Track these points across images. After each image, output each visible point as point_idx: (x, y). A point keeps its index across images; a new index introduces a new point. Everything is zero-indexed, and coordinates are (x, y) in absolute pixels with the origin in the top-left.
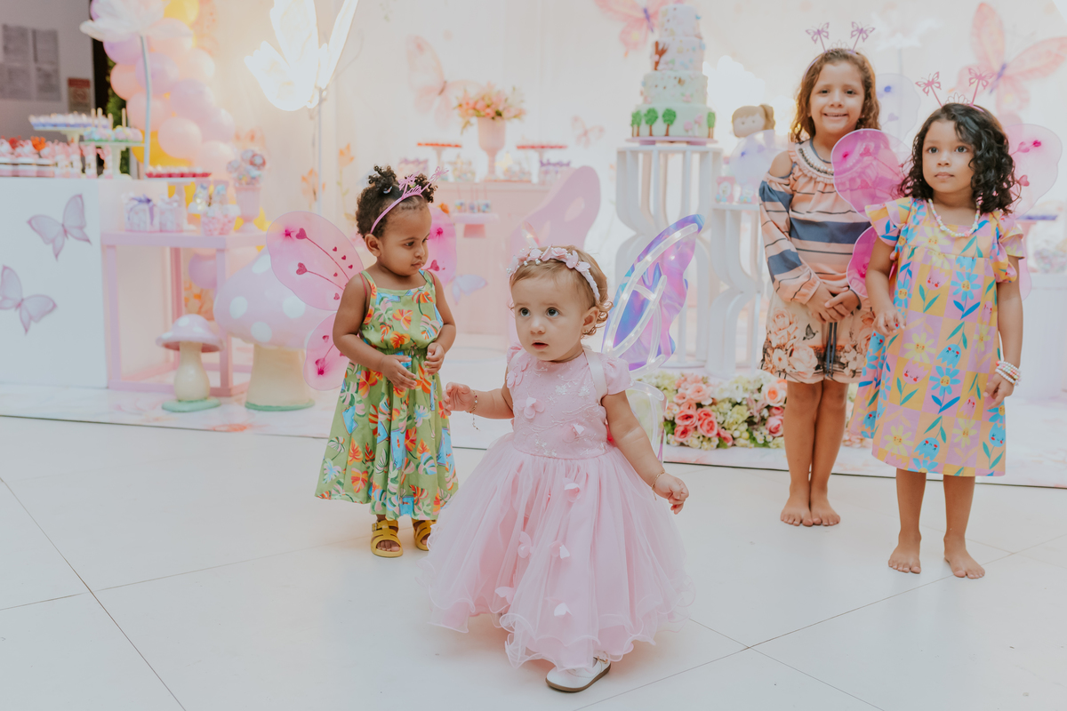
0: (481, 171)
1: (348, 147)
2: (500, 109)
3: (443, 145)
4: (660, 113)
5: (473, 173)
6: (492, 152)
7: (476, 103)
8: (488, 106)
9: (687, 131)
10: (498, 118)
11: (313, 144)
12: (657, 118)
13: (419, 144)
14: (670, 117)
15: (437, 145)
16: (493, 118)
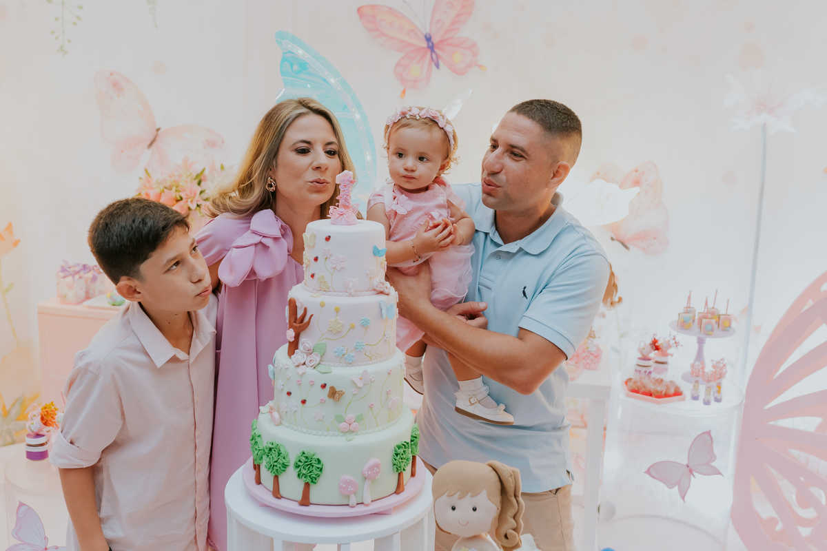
4: (292, 459)
9: (349, 496)
12: (285, 466)
14: (310, 468)
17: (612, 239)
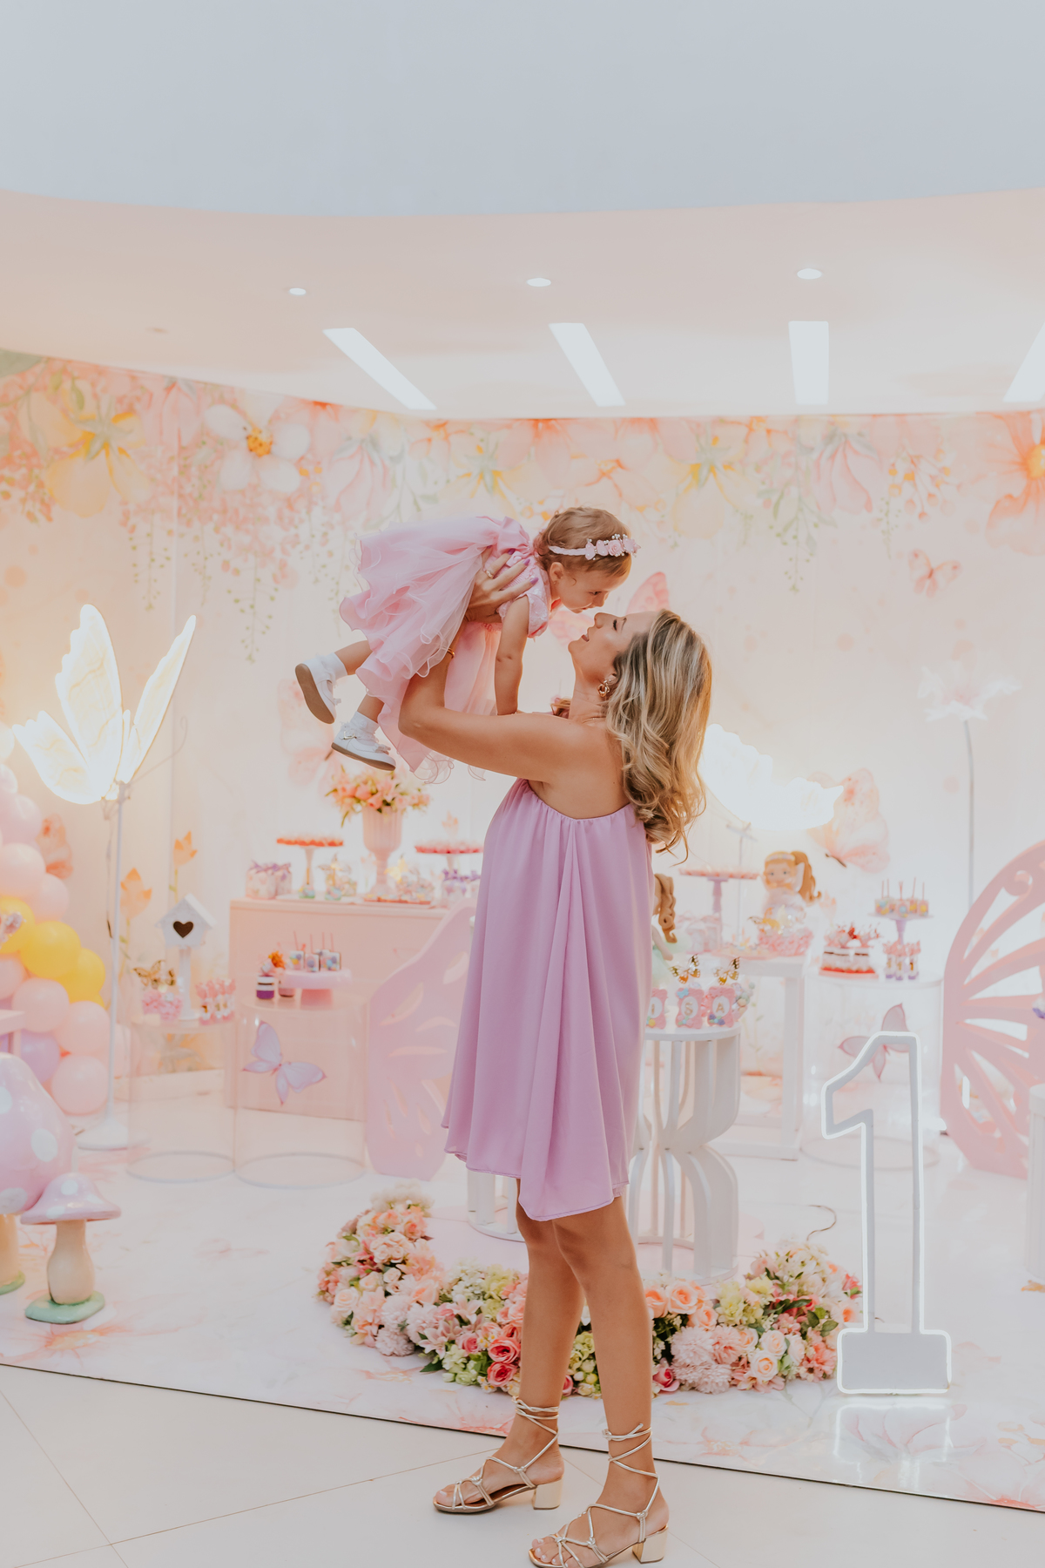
0: (365, 881)
1: (188, 837)
2: (389, 799)
3: (313, 843)
5: (354, 884)
6: (382, 854)
7: (356, 789)
8: (373, 794)
10: (385, 809)
11: (108, 856)
13: (280, 841)
15: (303, 843)
16: (380, 810)
17: (827, 856)
